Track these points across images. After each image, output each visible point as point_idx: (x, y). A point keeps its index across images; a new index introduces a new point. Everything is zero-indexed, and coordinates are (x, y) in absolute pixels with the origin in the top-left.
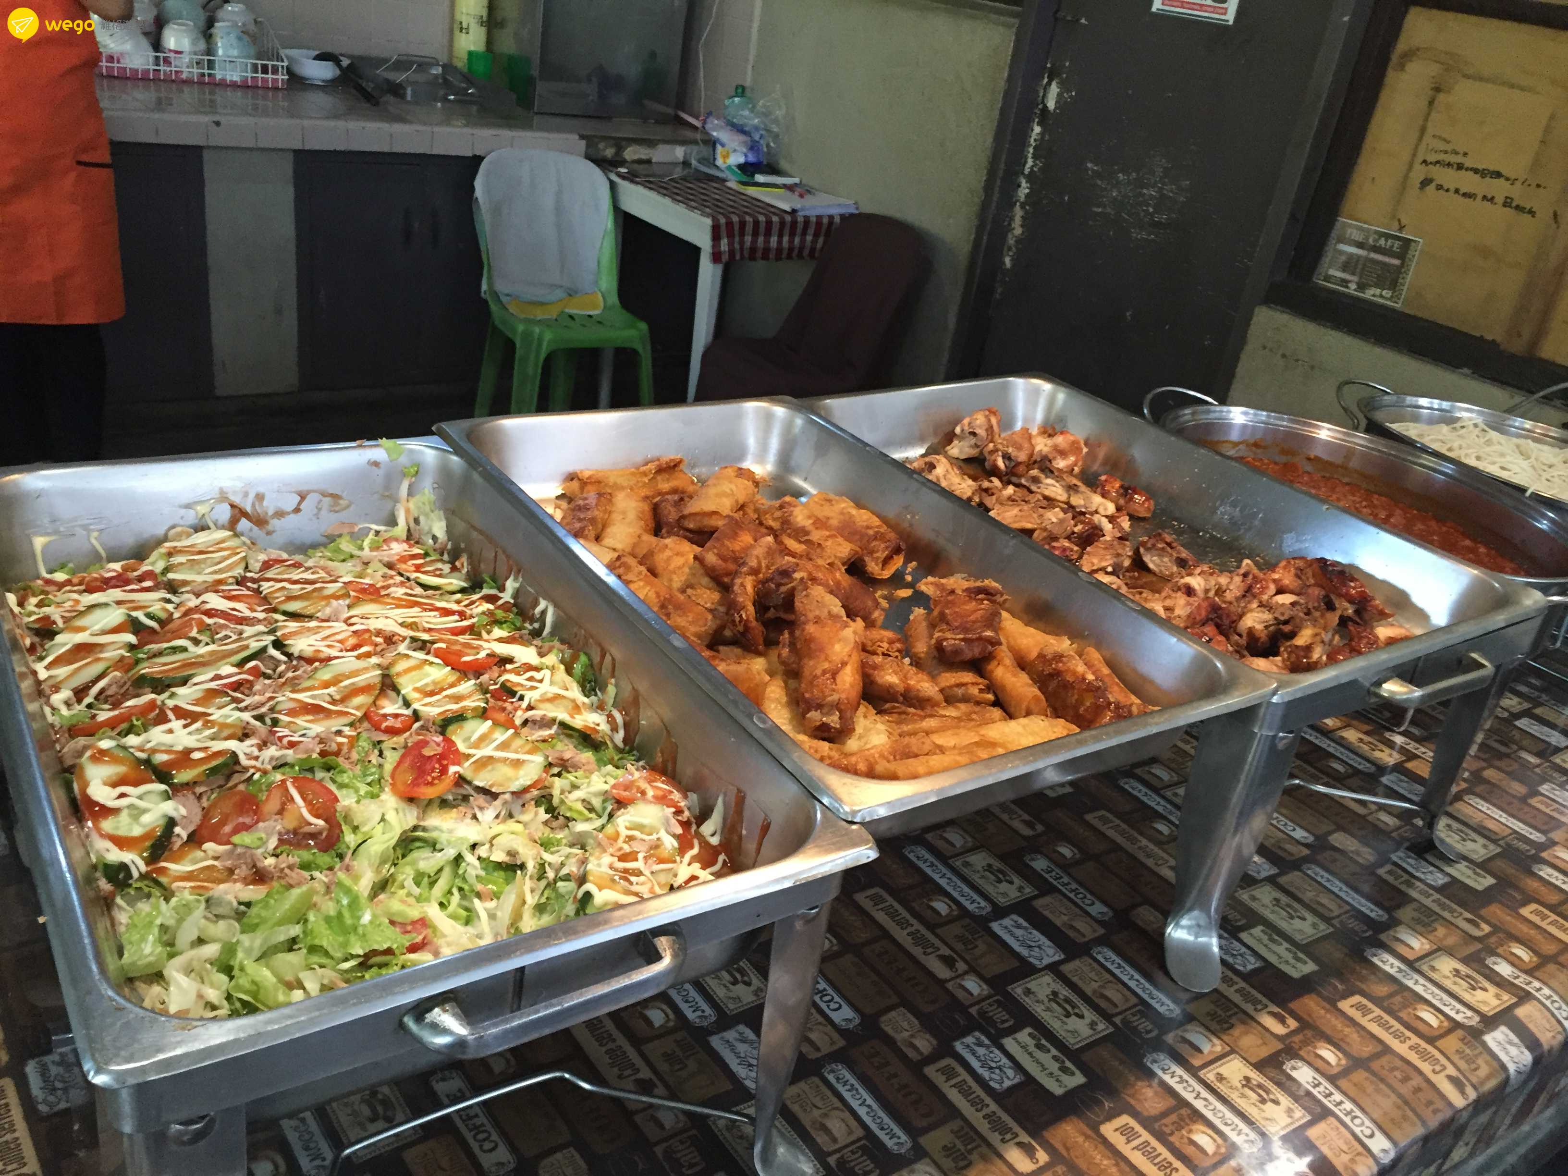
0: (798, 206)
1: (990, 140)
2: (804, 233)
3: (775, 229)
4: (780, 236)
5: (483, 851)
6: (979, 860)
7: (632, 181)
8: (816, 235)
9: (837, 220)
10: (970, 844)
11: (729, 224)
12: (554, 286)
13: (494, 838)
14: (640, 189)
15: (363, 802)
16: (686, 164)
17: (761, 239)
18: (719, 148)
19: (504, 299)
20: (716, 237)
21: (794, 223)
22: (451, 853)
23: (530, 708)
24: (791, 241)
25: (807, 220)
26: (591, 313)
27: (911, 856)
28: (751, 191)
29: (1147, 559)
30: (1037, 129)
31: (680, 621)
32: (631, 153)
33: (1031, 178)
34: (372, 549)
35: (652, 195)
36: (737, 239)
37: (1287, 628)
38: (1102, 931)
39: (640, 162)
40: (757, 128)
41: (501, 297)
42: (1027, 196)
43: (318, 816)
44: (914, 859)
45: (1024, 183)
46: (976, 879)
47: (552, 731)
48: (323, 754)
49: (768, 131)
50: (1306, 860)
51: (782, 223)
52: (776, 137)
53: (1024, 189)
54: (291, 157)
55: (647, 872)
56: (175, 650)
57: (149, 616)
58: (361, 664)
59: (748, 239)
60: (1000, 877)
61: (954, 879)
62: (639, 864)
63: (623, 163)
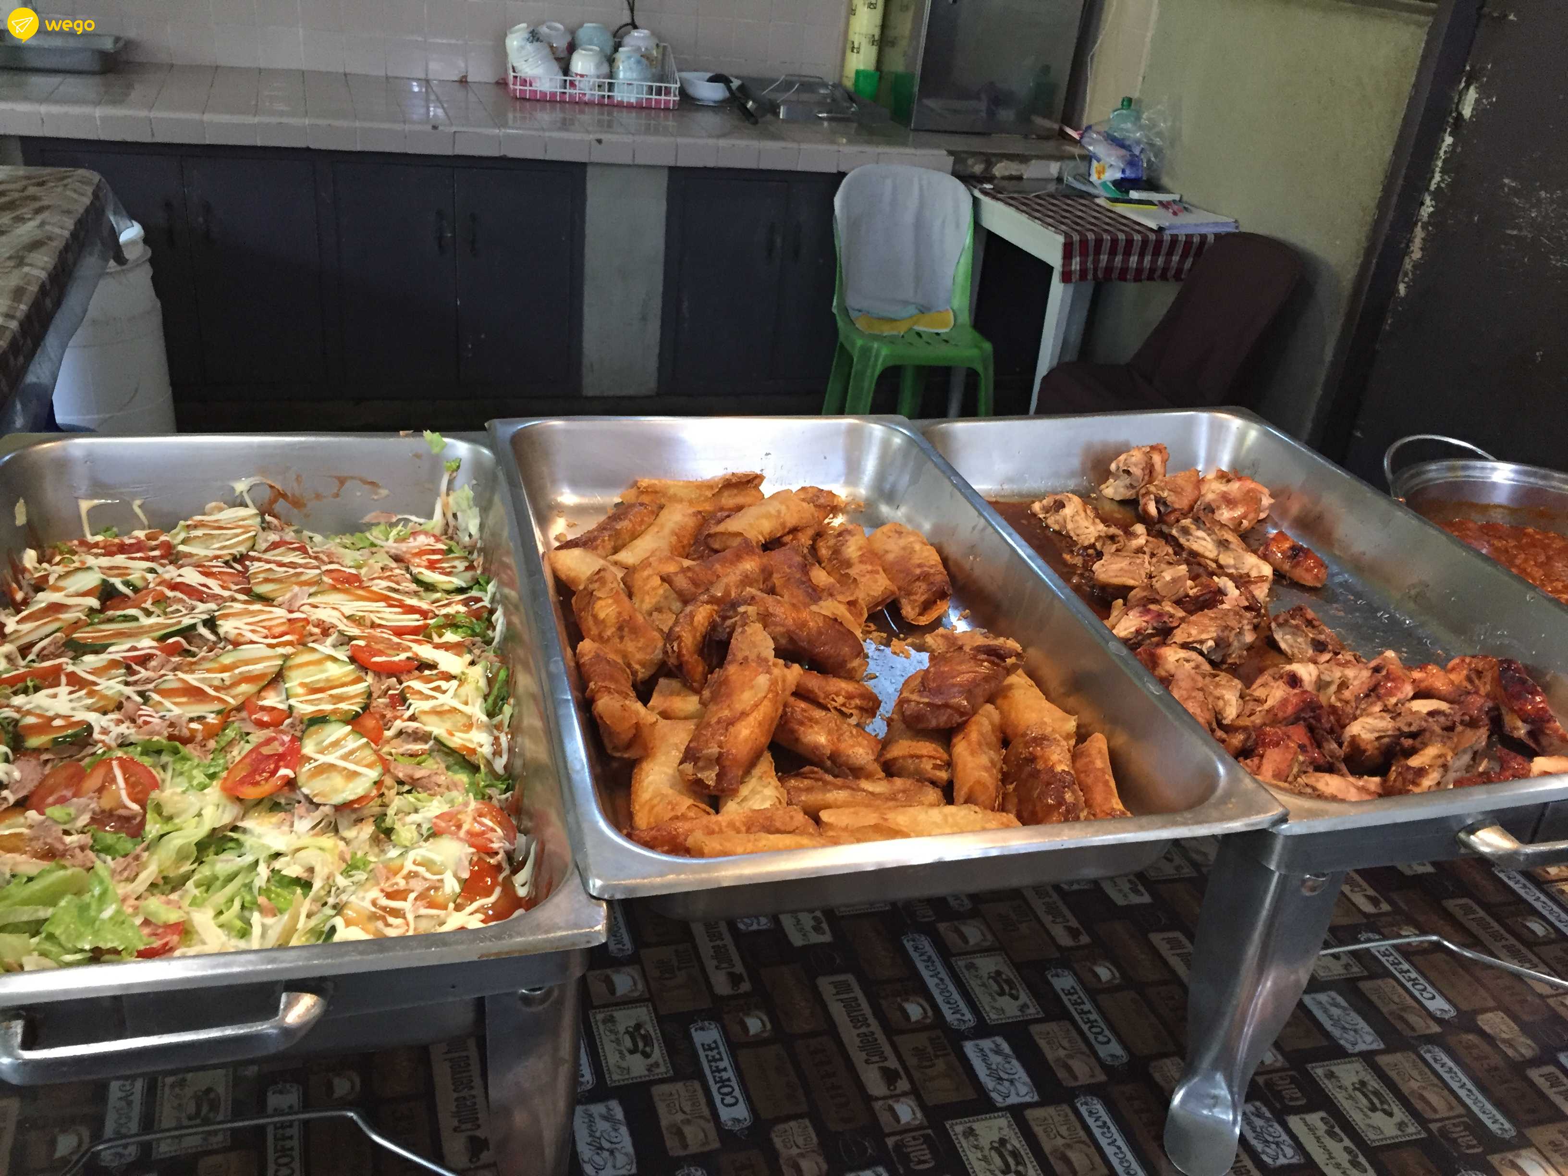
0: (1165, 224)
1: (1389, 153)
2: (1170, 254)
3: (1136, 248)
4: (1142, 255)
5: (277, 865)
6: (987, 965)
7: (994, 198)
8: (1184, 256)
9: (1211, 239)
10: (987, 944)
11: (1084, 242)
12: (906, 303)
13: (298, 850)
14: (999, 205)
15: (191, 792)
16: (1059, 180)
17: (1119, 259)
18: (1095, 163)
19: (853, 314)
20: (1068, 252)
21: (1159, 243)
22: (249, 859)
23: (412, 718)
24: (1154, 261)
25: (1174, 239)
26: (939, 331)
27: (909, 946)
28: (1120, 208)
29: (1278, 636)
30: (1449, 140)
31: (630, 646)
32: (1000, 169)
33: (1437, 195)
34: (396, 541)
35: (1011, 211)
36: (1090, 258)
37: (1407, 742)
38: (1102, 1077)
39: (1011, 178)
40: (1138, 142)
41: (851, 312)
42: (1431, 215)
43: (135, 801)
44: (911, 950)
45: (1428, 201)
46: (974, 985)
47: (426, 747)
48: (171, 738)
49: (1152, 145)
50: (1431, 1039)
51: (1145, 242)
52: (1158, 152)
53: (1428, 208)
54: (666, 173)
55: (410, 917)
56: (127, 618)
57: (127, 584)
58: (270, 652)
59: (1104, 258)
60: (1005, 989)
61: (947, 980)
62: (405, 905)
63: (991, 179)
